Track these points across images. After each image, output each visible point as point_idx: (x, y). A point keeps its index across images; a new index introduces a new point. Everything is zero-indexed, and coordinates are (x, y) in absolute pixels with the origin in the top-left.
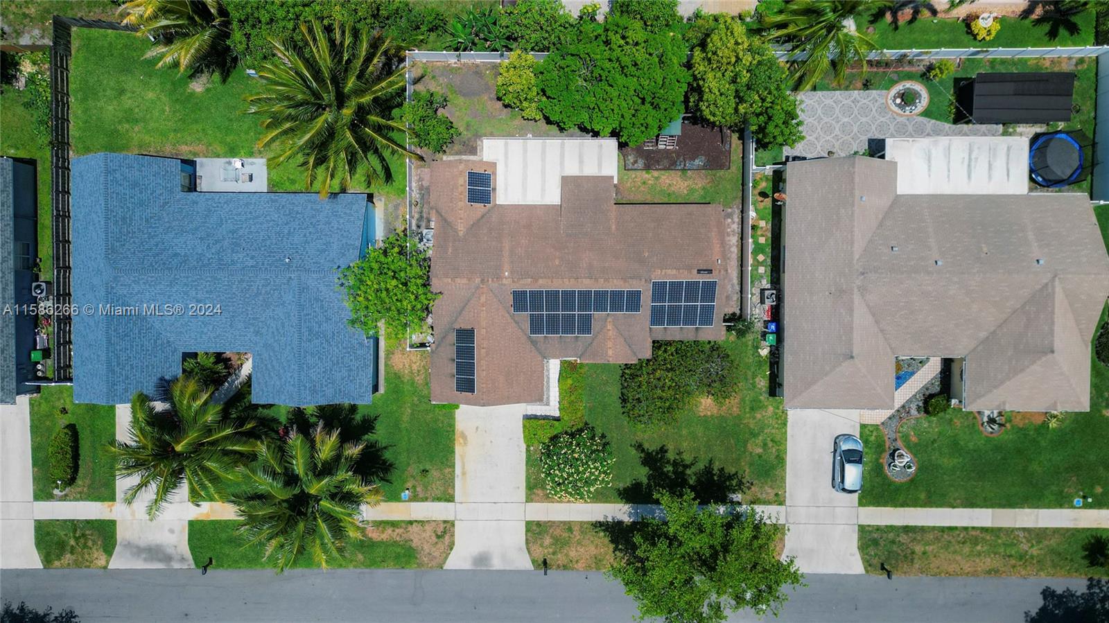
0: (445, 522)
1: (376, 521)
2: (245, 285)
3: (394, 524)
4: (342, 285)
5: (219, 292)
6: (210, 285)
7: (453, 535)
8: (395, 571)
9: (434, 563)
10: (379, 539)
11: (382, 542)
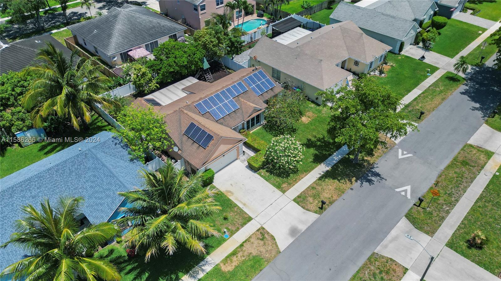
0: (258, 230)
1: (223, 260)
2: (60, 171)
3: (234, 253)
4: (116, 144)
5: (45, 184)
6: (38, 183)
7: (268, 233)
8: (258, 275)
9: (274, 253)
10: (233, 267)
11: (236, 267)
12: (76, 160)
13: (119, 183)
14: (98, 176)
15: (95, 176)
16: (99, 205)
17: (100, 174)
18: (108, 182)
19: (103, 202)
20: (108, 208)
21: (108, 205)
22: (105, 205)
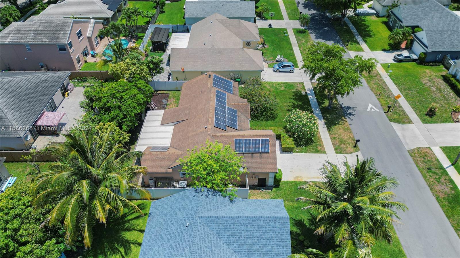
12: (201, 235)
13: (270, 219)
14: (238, 231)
15: (233, 234)
16: (268, 252)
17: (239, 228)
18: (257, 228)
19: (270, 247)
20: (281, 247)
21: (278, 245)
22: (276, 247)
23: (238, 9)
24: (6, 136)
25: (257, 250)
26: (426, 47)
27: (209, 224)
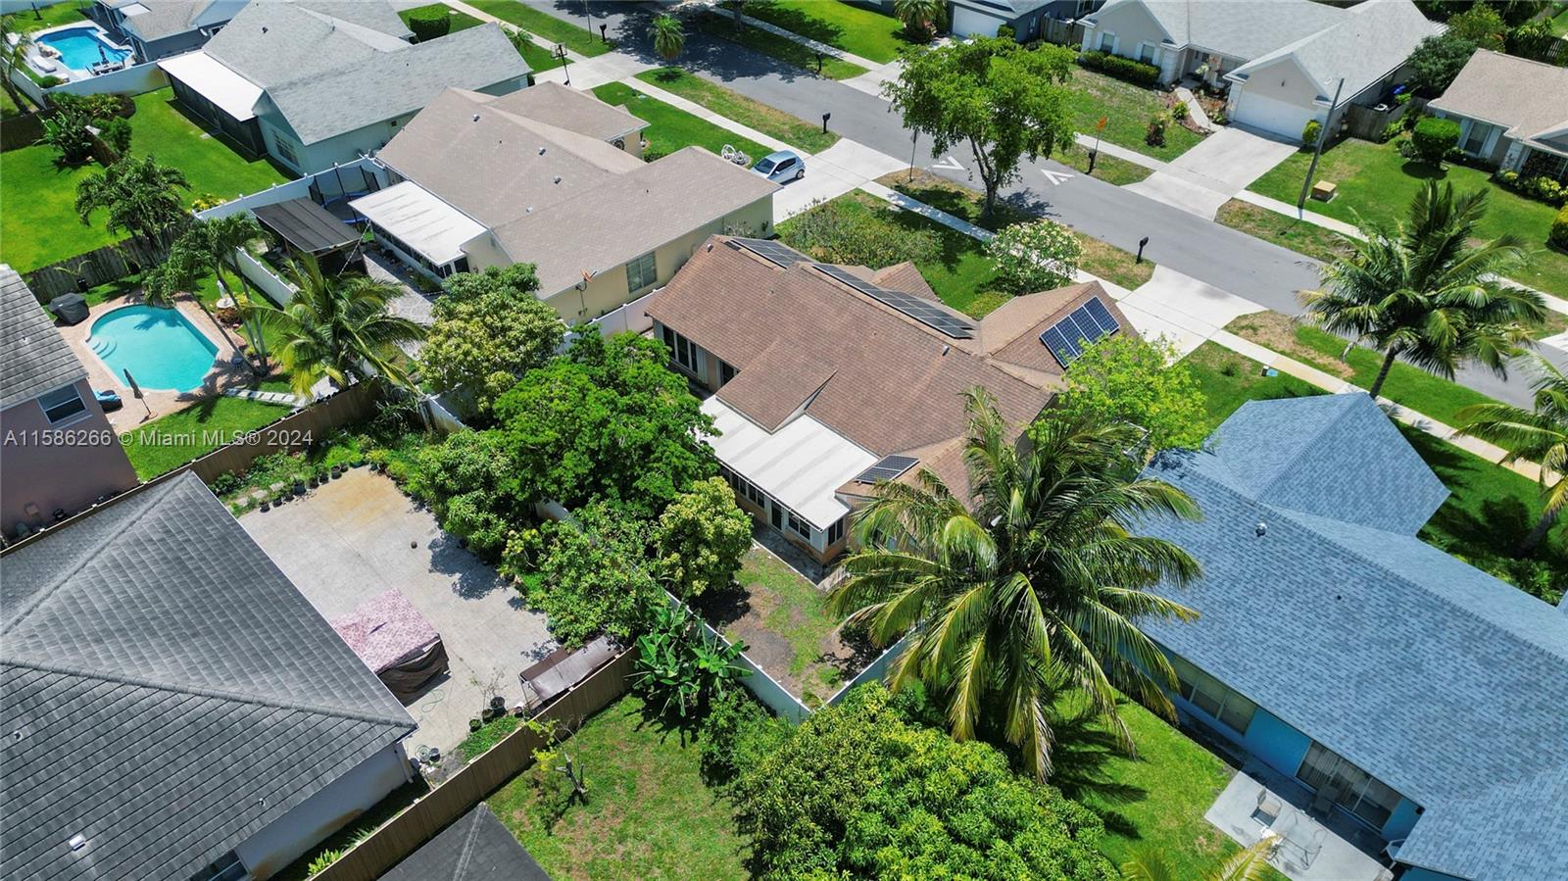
23: (463, 60)
24: (349, 764)
25: (1382, 491)
26: (1009, 10)
27: (1284, 500)
